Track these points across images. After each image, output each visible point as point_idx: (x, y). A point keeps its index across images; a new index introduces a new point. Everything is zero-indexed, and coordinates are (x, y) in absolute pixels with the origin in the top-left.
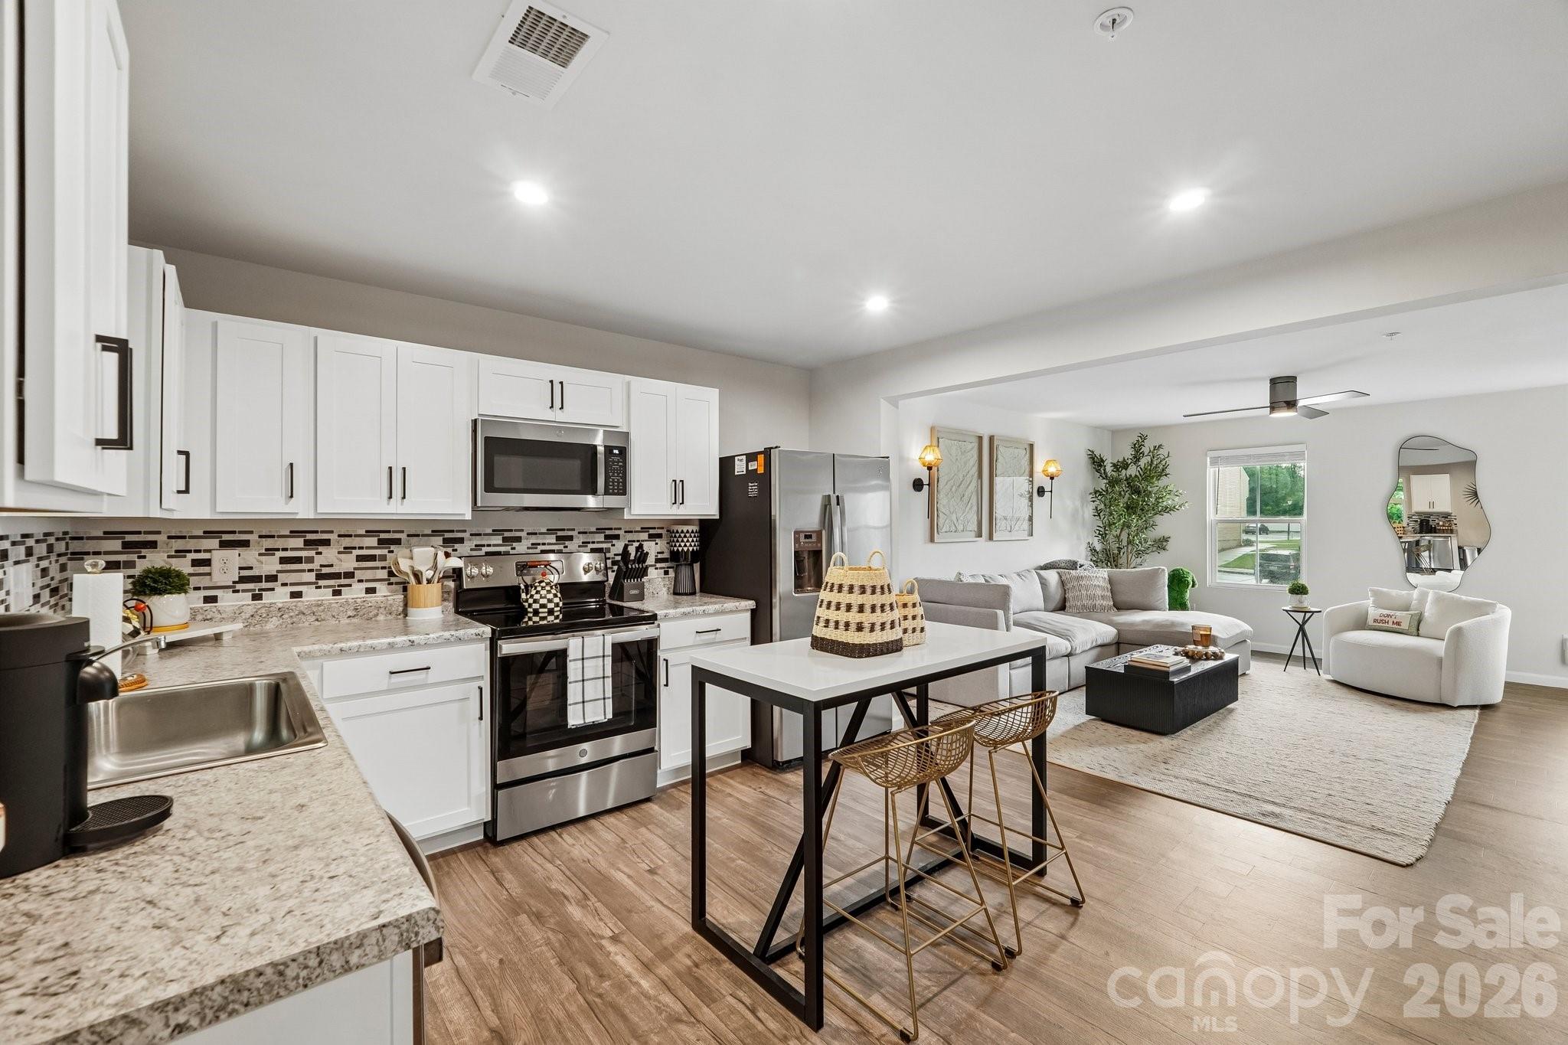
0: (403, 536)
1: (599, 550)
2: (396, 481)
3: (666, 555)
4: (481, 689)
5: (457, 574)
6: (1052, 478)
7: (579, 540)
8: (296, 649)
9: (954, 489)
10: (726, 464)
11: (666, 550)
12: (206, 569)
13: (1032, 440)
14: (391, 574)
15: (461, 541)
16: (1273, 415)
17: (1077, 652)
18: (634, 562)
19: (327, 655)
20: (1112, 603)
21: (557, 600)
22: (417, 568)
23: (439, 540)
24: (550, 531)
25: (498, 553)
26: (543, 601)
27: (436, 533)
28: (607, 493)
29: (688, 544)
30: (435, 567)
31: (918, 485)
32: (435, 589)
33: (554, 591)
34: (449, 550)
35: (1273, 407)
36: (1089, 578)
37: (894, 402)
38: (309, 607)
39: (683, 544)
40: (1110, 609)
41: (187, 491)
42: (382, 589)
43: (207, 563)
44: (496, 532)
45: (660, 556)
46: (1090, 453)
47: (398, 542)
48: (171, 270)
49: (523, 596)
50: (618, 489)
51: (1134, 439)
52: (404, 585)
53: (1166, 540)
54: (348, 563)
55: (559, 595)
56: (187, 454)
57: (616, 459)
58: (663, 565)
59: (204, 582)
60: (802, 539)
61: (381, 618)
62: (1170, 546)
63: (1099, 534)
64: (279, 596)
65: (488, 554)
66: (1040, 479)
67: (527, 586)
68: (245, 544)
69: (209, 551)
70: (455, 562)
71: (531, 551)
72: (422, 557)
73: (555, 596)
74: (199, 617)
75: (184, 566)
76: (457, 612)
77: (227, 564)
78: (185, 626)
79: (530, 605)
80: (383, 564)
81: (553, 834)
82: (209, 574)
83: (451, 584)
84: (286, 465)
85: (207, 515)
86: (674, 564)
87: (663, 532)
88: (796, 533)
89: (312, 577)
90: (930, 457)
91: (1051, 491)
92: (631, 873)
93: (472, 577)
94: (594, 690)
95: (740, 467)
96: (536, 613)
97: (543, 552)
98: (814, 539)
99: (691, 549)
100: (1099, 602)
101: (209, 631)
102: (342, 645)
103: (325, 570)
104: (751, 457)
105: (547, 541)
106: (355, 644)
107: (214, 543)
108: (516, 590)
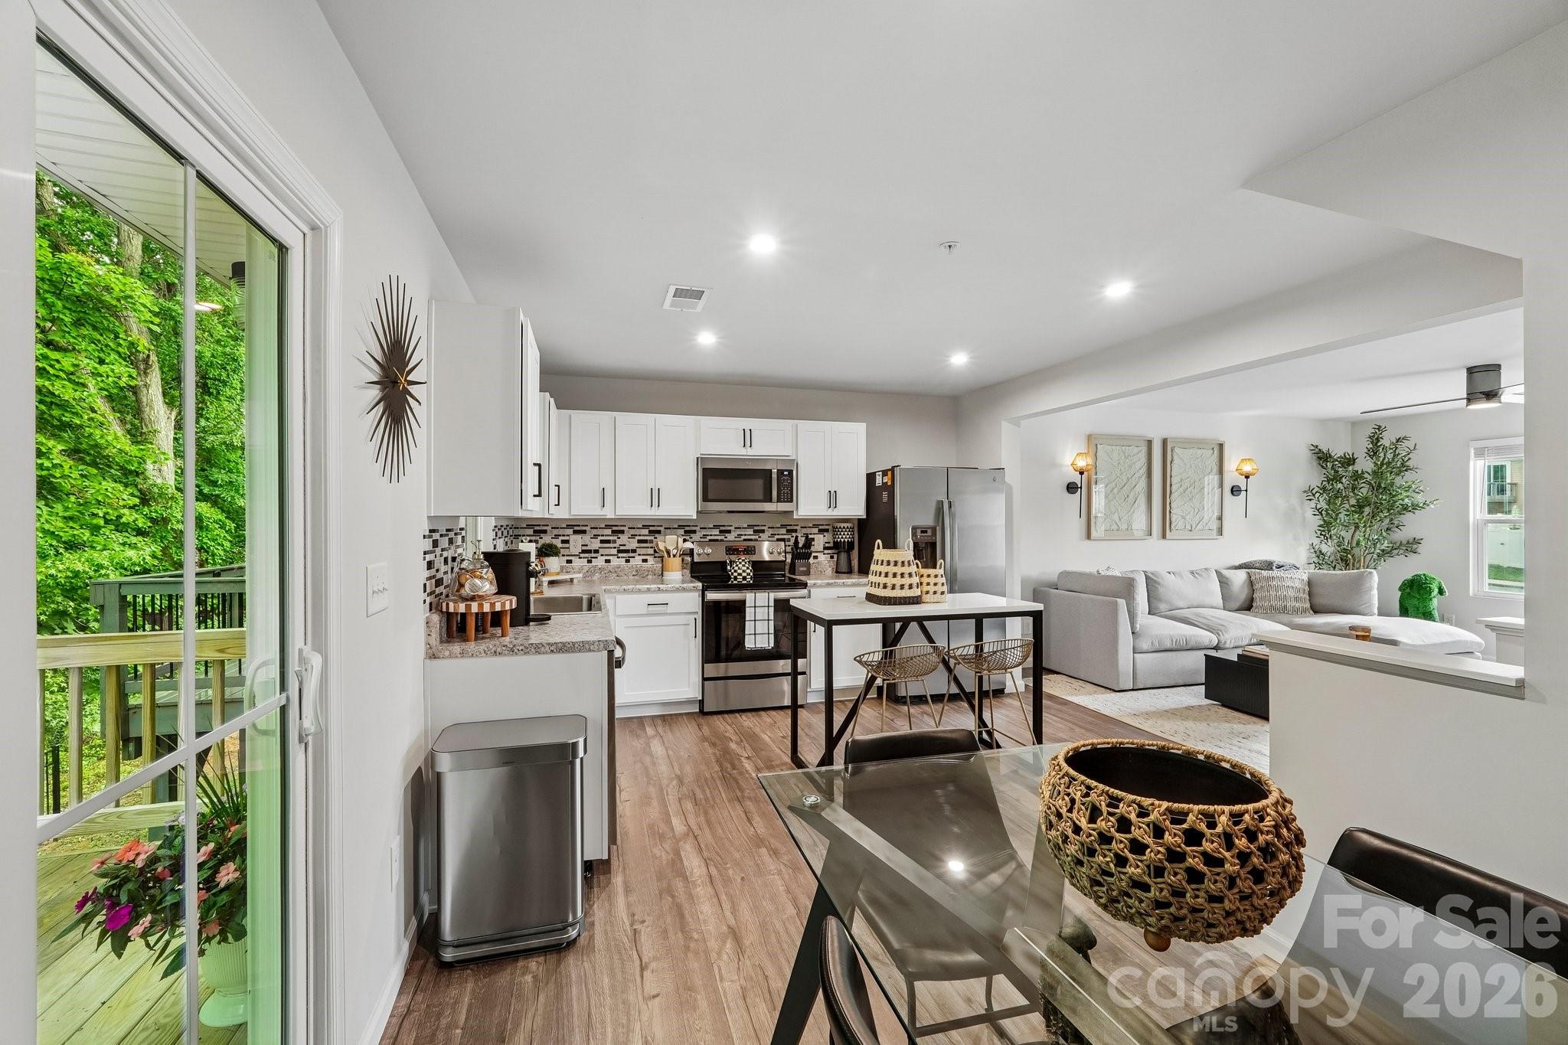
0: (662, 529)
1: (783, 540)
2: (655, 497)
3: (831, 545)
4: (695, 619)
5: (691, 552)
6: (1247, 477)
7: (768, 533)
8: (604, 587)
9: (1115, 491)
10: (871, 478)
11: (832, 541)
12: (567, 545)
13: (1221, 440)
14: (655, 551)
15: (694, 532)
16: (1472, 407)
17: (1227, 646)
18: (802, 548)
19: (618, 592)
20: (1308, 605)
21: (748, 571)
22: (669, 548)
23: (682, 532)
24: (750, 527)
25: (717, 540)
26: (740, 571)
27: (680, 527)
28: (779, 500)
29: (844, 537)
30: (677, 548)
31: (1072, 488)
32: (678, 560)
33: (747, 565)
34: (687, 538)
35: (1471, 398)
36: (1281, 579)
37: (1016, 422)
38: (614, 568)
39: (840, 537)
40: (1304, 611)
41: (558, 505)
42: (651, 560)
43: (567, 542)
44: (715, 527)
45: (827, 545)
46: (1313, 448)
47: (659, 532)
48: (552, 400)
49: (729, 567)
50: (787, 498)
51: (1370, 431)
52: (660, 556)
53: (1416, 542)
54: (633, 544)
55: (750, 568)
56: (558, 486)
57: (785, 478)
58: (830, 551)
59: (566, 552)
60: (919, 534)
61: (650, 577)
62: (1421, 548)
63: (1321, 534)
64: (599, 562)
65: (710, 540)
66: (1232, 478)
67: (731, 562)
68: (584, 532)
69: (568, 535)
70: (689, 545)
71: (737, 539)
72: (670, 542)
73: (748, 568)
74: (564, 571)
75: (558, 543)
76: (692, 577)
77: (577, 542)
78: (558, 574)
79: (732, 574)
80: (651, 545)
81: (737, 715)
82: (569, 548)
83: (689, 559)
84: (601, 489)
85: (567, 516)
86: (836, 551)
87: (830, 528)
88: (914, 529)
89: (614, 551)
90: (1082, 463)
91: (1246, 491)
92: (771, 736)
93: (699, 555)
94: (762, 627)
95: (879, 481)
96: (736, 578)
97: (745, 540)
98: (929, 533)
99: (846, 540)
100: (1290, 604)
101: (567, 577)
102: (625, 587)
103: (622, 548)
104: (885, 473)
105: (747, 533)
106: (631, 587)
107: (570, 531)
108: (723, 564)
